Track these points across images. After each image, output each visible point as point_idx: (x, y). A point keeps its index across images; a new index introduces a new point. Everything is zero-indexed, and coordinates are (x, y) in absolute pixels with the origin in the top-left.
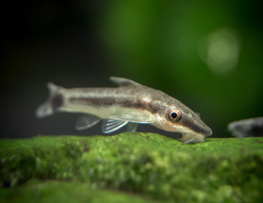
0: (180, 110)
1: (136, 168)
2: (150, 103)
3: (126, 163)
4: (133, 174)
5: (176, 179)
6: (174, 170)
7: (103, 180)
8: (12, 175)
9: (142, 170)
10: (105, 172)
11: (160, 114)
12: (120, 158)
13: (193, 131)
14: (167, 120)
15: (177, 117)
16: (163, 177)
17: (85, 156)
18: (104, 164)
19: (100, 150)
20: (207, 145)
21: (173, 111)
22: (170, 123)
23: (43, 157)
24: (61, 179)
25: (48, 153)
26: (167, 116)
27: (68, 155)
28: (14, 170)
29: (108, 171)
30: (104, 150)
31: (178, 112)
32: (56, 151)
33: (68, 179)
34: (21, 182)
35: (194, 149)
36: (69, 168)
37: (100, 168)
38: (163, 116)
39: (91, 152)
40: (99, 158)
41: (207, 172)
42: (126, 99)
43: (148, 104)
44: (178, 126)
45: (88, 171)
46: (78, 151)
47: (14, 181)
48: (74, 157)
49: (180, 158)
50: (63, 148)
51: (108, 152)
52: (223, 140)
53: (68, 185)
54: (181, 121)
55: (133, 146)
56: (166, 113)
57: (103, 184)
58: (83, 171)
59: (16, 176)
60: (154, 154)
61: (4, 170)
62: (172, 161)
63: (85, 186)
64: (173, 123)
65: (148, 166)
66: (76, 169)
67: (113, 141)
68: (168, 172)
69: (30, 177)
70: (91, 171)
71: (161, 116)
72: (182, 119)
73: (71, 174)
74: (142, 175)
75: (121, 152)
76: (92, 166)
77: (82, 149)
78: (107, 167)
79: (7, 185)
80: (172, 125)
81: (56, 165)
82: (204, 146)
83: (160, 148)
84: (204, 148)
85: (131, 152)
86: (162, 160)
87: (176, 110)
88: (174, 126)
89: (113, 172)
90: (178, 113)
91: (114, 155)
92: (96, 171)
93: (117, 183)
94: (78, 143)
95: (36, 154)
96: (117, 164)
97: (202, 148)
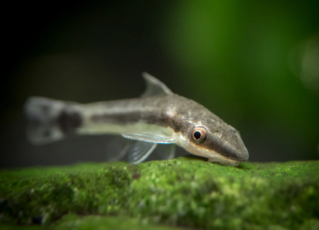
0: (205, 129)
1: (198, 198)
2: (173, 118)
3: (185, 191)
4: (194, 205)
5: (249, 211)
6: (246, 200)
7: (157, 213)
8: (43, 209)
9: (206, 200)
10: (158, 203)
11: (183, 133)
12: (178, 186)
13: (220, 155)
14: (190, 141)
15: (201, 136)
16: (232, 209)
17: (135, 184)
18: (159, 193)
19: (153, 176)
20: (289, 169)
21: (196, 129)
22: (194, 145)
23: (82, 186)
24: (104, 214)
25: (88, 181)
26: (190, 136)
27: (113, 183)
28: (45, 203)
29: (163, 203)
30: (157, 176)
31: (202, 130)
32: (98, 179)
33: (114, 214)
34: (55, 218)
35: (273, 174)
36: (114, 200)
37: (154, 198)
38: (186, 135)
39: (142, 179)
40: (152, 186)
41: (288, 202)
42: (150, 113)
43: (171, 119)
44: (203, 149)
45: (138, 203)
46: (126, 178)
47: (46, 217)
48: (120, 186)
49: (254, 185)
50: (107, 175)
51: (163, 178)
52: (310, 163)
53: (113, 221)
54: (205, 142)
55: (195, 171)
56: (189, 132)
57: (157, 219)
58: (131, 203)
59: (48, 211)
60: (221, 180)
61: (33, 203)
62: (243, 189)
63: (135, 221)
64: (197, 146)
65: (214, 195)
66: (123, 201)
67: (170, 165)
68: (239, 203)
69: (66, 212)
70: (142, 203)
71: (183, 135)
72: (206, 140)
73: (116, 208)
74: (206, 206)
75: (179, 178)
76: (143, 197)
77: (130, 176)
78: (161, 197)
79: (37, 221)
80: (196, 147)
81: (97, 196)
82: (286, 171)
83: (229, 174)
84: (285, 172)
85: (192, 178)
86: (231, 188)
87: (200, 128)
88: (198, 149)
89: (169, 203)
90: (203, 132)
91: (171, 183)
92: (148, 203)
93: (174, 217)
94: (125, 168)
95: (73, 183)
96: (174, 193)
97: (283, 173)
